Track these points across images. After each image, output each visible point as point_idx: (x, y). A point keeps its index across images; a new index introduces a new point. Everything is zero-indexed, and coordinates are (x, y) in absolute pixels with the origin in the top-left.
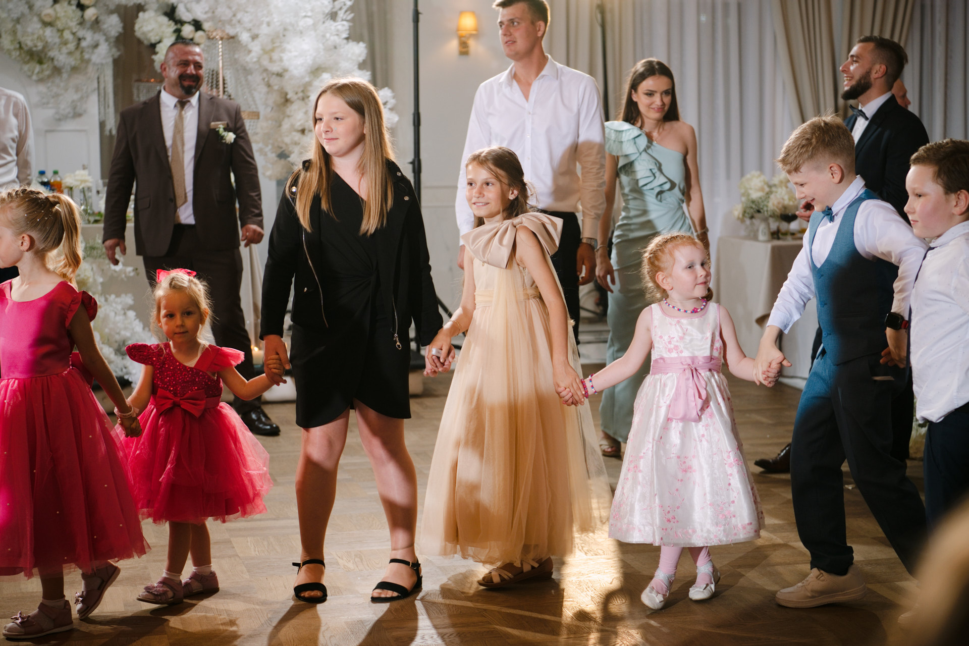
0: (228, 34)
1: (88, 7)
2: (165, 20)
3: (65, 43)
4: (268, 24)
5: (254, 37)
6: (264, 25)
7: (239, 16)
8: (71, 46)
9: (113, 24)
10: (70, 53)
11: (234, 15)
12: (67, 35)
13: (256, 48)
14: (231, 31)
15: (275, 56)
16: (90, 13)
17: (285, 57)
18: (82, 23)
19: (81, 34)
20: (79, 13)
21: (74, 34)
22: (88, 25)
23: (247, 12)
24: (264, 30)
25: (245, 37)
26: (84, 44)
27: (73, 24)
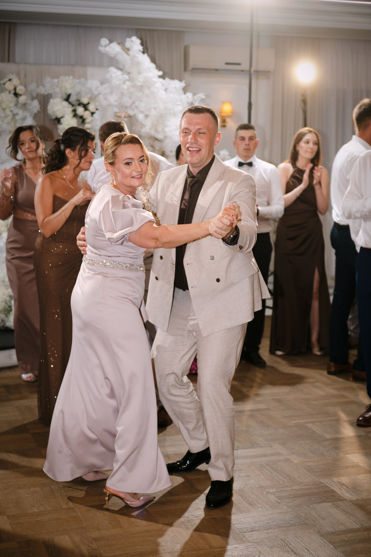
0: (129, 115)
1: (21, 95)
2: (66, 103)
3: (6, 117)
4: (155, 109)
5: (146, 116)
6: (153, 110)
7: (137, 103)
8: (9, 118)
9: (35, 105)
10: (8, 123)
11: (133, 103)
12: (8, 112)
13: (148, 123)
14: (131, 113)
15: (160, 129)
16: (22, 99)
17: (167, 129)
18: (16, 105)
19: (16, 111)
20: (15, 99)
21: (11, 111)
22: (20, 105)
23: (142, 101)
24: (153, 112)
25: (141, 117)
26: (18, 117)
27: (12, 105)
